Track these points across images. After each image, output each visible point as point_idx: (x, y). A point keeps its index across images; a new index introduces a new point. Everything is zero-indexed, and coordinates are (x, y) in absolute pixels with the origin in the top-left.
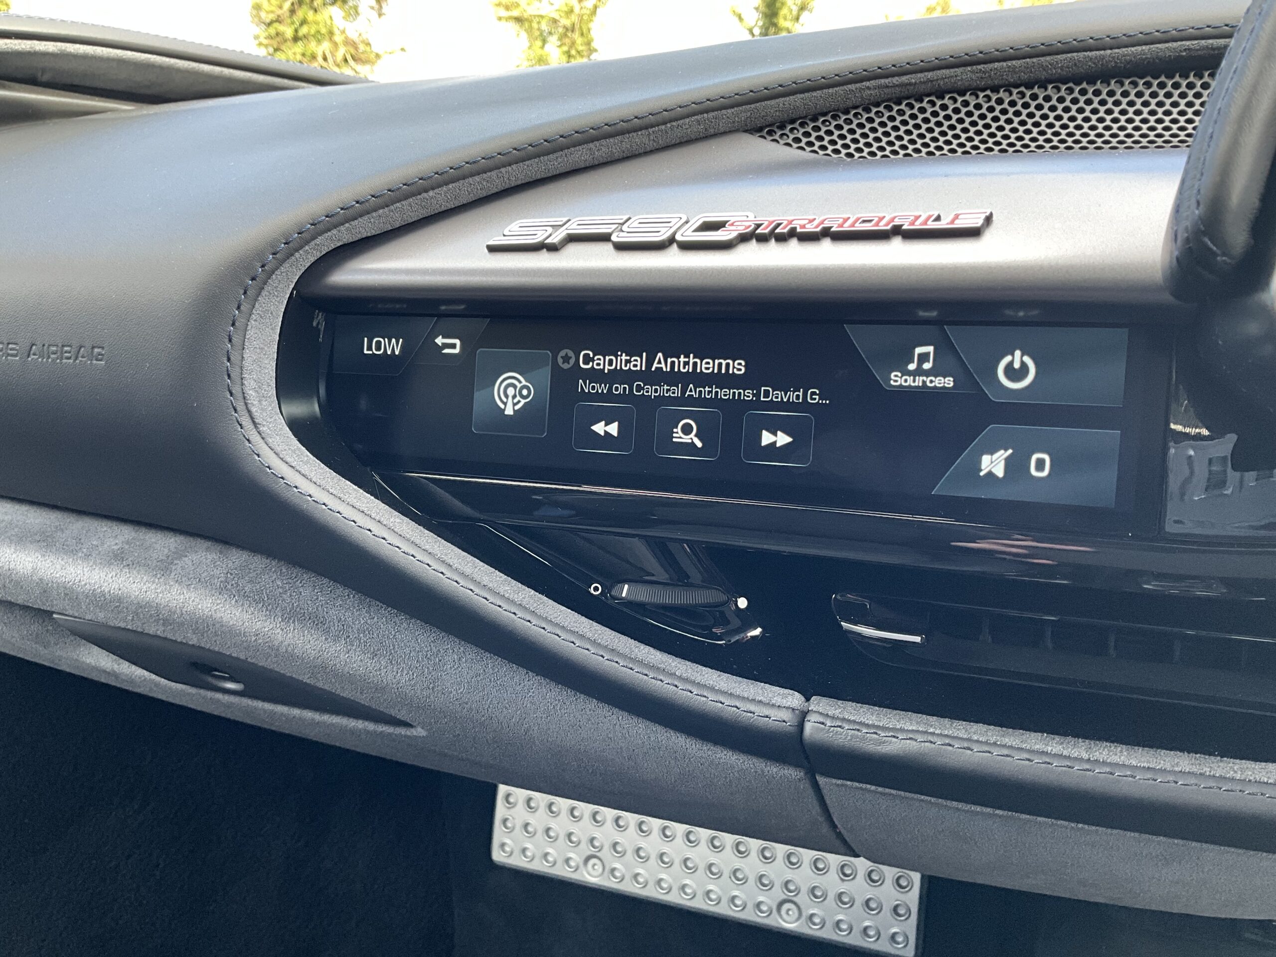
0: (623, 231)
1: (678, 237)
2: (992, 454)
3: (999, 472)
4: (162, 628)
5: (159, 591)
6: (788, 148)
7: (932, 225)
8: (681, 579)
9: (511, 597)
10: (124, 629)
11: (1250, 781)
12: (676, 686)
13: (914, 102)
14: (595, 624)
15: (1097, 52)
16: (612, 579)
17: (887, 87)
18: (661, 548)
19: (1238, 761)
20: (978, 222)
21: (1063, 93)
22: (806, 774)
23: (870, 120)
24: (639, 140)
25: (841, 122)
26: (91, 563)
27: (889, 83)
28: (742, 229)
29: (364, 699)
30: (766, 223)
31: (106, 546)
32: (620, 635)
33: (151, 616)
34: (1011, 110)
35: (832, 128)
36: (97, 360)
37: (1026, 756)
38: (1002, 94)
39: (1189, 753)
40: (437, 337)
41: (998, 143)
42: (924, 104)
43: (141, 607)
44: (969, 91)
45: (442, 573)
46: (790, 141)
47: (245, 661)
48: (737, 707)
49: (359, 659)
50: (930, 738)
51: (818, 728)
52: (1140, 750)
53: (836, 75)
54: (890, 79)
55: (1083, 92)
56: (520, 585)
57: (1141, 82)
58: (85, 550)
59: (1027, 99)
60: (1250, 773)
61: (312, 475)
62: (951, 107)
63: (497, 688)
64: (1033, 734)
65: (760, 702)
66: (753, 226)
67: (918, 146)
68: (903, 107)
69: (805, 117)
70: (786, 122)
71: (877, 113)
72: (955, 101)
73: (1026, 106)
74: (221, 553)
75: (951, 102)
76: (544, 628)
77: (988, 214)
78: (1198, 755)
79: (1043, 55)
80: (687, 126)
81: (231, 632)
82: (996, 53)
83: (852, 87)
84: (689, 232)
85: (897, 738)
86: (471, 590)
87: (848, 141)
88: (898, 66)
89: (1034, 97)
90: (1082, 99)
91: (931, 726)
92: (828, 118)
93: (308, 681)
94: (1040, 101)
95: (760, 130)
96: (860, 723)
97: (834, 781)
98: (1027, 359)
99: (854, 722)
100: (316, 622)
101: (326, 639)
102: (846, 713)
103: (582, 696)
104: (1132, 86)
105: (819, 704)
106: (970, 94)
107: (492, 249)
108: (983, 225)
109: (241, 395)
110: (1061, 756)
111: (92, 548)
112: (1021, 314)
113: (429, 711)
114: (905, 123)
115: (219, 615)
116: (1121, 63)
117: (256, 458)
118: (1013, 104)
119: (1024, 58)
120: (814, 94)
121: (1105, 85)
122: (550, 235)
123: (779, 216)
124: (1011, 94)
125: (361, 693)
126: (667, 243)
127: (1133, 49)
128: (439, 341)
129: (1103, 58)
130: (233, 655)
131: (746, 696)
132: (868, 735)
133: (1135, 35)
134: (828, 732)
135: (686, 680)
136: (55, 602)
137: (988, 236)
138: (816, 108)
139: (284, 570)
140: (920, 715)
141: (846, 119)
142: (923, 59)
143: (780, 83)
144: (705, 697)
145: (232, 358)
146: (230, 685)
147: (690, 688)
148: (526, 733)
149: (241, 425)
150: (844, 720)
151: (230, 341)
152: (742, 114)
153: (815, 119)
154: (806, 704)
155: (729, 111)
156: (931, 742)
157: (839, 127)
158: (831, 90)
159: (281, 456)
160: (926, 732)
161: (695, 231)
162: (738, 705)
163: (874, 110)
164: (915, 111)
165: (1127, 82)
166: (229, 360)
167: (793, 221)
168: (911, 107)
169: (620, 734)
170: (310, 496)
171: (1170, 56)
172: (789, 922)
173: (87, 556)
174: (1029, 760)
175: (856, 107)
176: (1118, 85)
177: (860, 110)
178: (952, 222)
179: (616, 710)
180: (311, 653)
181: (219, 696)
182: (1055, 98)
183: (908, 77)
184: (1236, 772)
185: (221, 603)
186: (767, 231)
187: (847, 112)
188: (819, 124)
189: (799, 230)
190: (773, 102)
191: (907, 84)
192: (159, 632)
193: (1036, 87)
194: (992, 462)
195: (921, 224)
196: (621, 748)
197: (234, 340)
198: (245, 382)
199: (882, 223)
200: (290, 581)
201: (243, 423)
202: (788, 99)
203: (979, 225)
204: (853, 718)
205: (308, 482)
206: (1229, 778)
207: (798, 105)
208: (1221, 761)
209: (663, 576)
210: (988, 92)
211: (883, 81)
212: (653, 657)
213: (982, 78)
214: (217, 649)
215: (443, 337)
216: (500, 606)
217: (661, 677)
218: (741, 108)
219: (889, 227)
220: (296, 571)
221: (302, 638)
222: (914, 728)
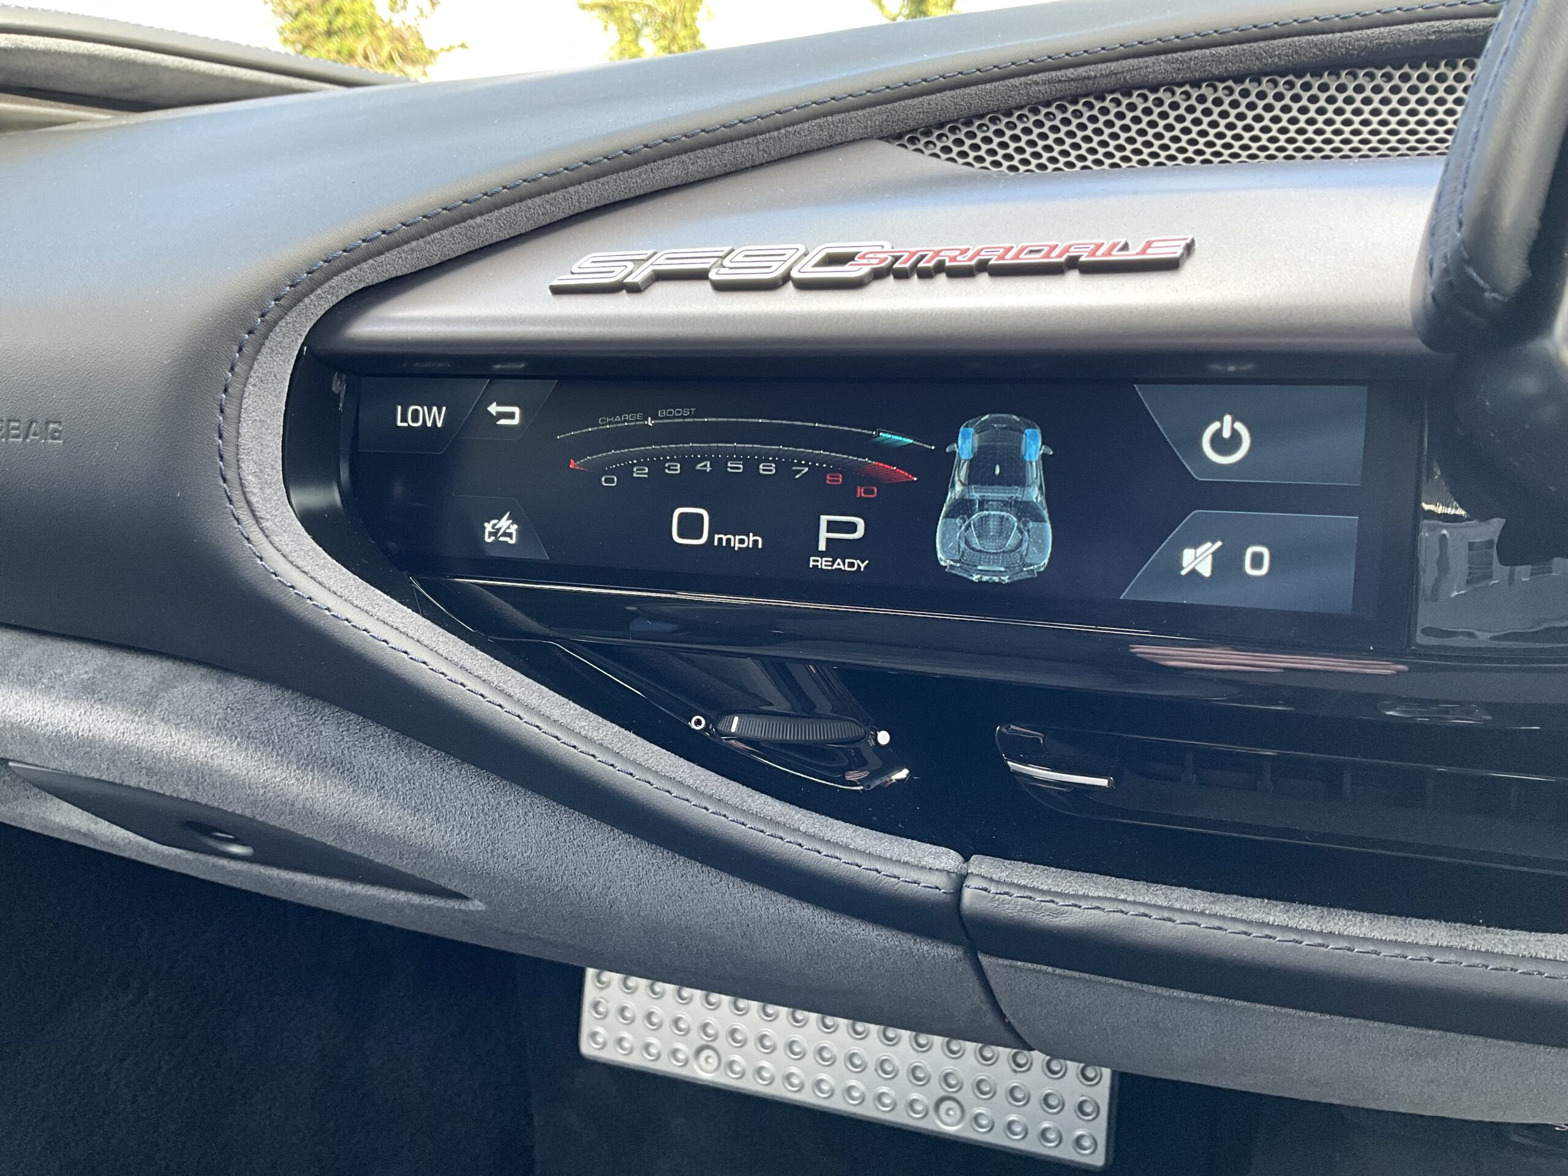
0: (724, 267)
1: (795, 274)
2: (1196, 545)
3: (1205, 570)
4: (145, 779)
5: (139, 732)
6: (935, 159)
7: (1118, 256)
8: (805, 710)
9: (590, 734)
10: (98, 780)
11: (1524, 956)
12: (800, 845)
13: (1093, 101)
14: (696, 767)
15: (1324, 36)
16: (718, 710)
17: (1060, 81)
18: (779, 670)
19: (1508, 932)
20: (1175, 251)
21: (1281, 88)
22: (965, 953)
23: (1039, 124)
24: (745, 150)
25: (1002, 126)
26: (54, 698)
27: (1062, 76)
28: (875, 263)
29: (404, 865)
30: (906, 255)
31: (72, 675)
32: (728, 781)
33: (131, 763)
34: (1216, 110)
35: (990, 134)
36: (54, 438)
37: (1242, 928)
38: (1204, 90)
39: (1447, 922)
40: (491, 403)
41: (1199, 152)
42: (1107, 104)
43: (118, 753)
44: (1163, 85)
45: (500, 706)
46: (937, 151)
47: (253, 820)
48: (877, 870)
49: (396, 816)
50: (1121, 907)
51: (980, 895)
52: (1385, 919)
53: (995, 67)
54: (1063, 72)
55: (1307, 87)
56: (601, 719)
57: (1379, 73)
58: (46, 681)
59: (1236, 96)
60: (1523, 947)
61: (330, 582)
62: (1141, 107)
63: (574, 850)
64: (1250, 900)
65: (906, 863)
66: (890, 259)
67: (1100, 156)
68: (1080, 107)
69: (956, 121)
70: (931, 126)
71: (1047, 114)
72: (1146, 99)
73: (1235, 104)
74: (219, 681)
75: (1141, 100)
76: (631, 774)
77: (1188, 241)
78: (1458, 925)
79: (1256, 40)
80: (807, 133)
81: (232, 783)
82: (1196, 37)
83: (1016, 81)
84: (808, 268)
85: (1080, 907)
86: (538, 727)
87: (1010, 151)
88: (1072, 54)
89: (1245, 93)
90: (1305, 96)
91: (1122, 891)
92: (986, 121)
93: (333, 844)
94: (1253, 98)
95: (900, 136)
96: (1033, 889)
97: (1001, 961)
98: (1239, 426)
99: (1025, 887)
100: (341, 768)
101: (354, 791)
102: (1014, 876)
103: (682, 859)
104: (1367, 79)
105: (982, 865)
106: (1164, 90)
107: (557, 291)
108: (1182, 255)
109: (237, 482)
110: (1285, 928)
111: (55, 678)
112: (1232, 368)
113: (488, 881)
114: (1082, 127)
115: (217, 762)
116: (1353, 49)
117: (258, 561)
118: (1218, 102)
119: (1231, 44)
120: (967, 90)
121: (1334, 77)
122: (631, 273)
123: (923, 246)
124: (1216, 90)
125: (400, 858)
126: (781, 283)
127: (1369, 32)
128: (493, 409)
129: (1331, 43)
130: (237, 812)
131: (888, 856)
132: (1043, 904)
133: (1371, 14)
134: (993, 900)
135: (813, 837)
136: (9, 747)
137: (1189, 268)
138: (970, 109)
139: (300, 704)
140: (1108, 877)
141: (1008, 123)
142: (1104, 46)
143: (925, 77)
144: (837, 858)
145: (225, 434)
146: (236, 849)
147: (818, 848)
148: (611, 906)
149: (237, 520)
150: (1012, 884)
151: (222, 411)
152: (876, 116)
153: (968, 123)
154: (965, 865)
155: (860, 113)
156: (1122, 912)
157: (999, 133)
158: (988, 86)
159: (291, 559)
160: (1116, 900)
161: (816, 265)
162: (878, 867)
163: (1044, 111)
164: (1095, 112)
165: (1361, 73)
166: (221, 437)
167: (940, 251)
168: (1090, 106)
169: (730, 906)
170: (328, 609)
171: (1415, 40)
172: (949, 1125)
173: (49, 688)
174: (1245, 933)
175: (1021, 108)
176: (1350, 78)
177: (1025, 112)
178: (1143, 252)
179: (724, 875)
180: (335, 809)
181: (223, 862)
182: (1271, 94)
183: (1085, 68)
184: (1506, 946)
185: (219, 747)
186: (907, 265)
187: (1009, 114)
188: (974, 129)
189: (948, 264)
190: (915, 101)
191: (1084, 78)
192: (142, 785)
193: (1247, 81)
194: (1196, 558)
195: (1103, 255)
196: (733, 923)
197: (227, 410)
198: (243, 465)
199: (1053, 254)
200: (307, 717)
201: (241, 517)
202: (934, 96)
203: (1177, 255)
204: (1023, 883)
205: (326, 592)
206: (1497, 953)
207: (947, 104)
208: (1487, 932)
209: (781, 704)
210: (1187, 88)
211: (1054, 73)
212: (770, 808)
213: (1178, 69)
214: (216, 804)
215: (498, 405)
216: (574, 747)
217: (781, 834)
218: (874, 109)
219: (1062, 259)
220: (314, 704)
221: (323, 790)
222: (1101, 894)
